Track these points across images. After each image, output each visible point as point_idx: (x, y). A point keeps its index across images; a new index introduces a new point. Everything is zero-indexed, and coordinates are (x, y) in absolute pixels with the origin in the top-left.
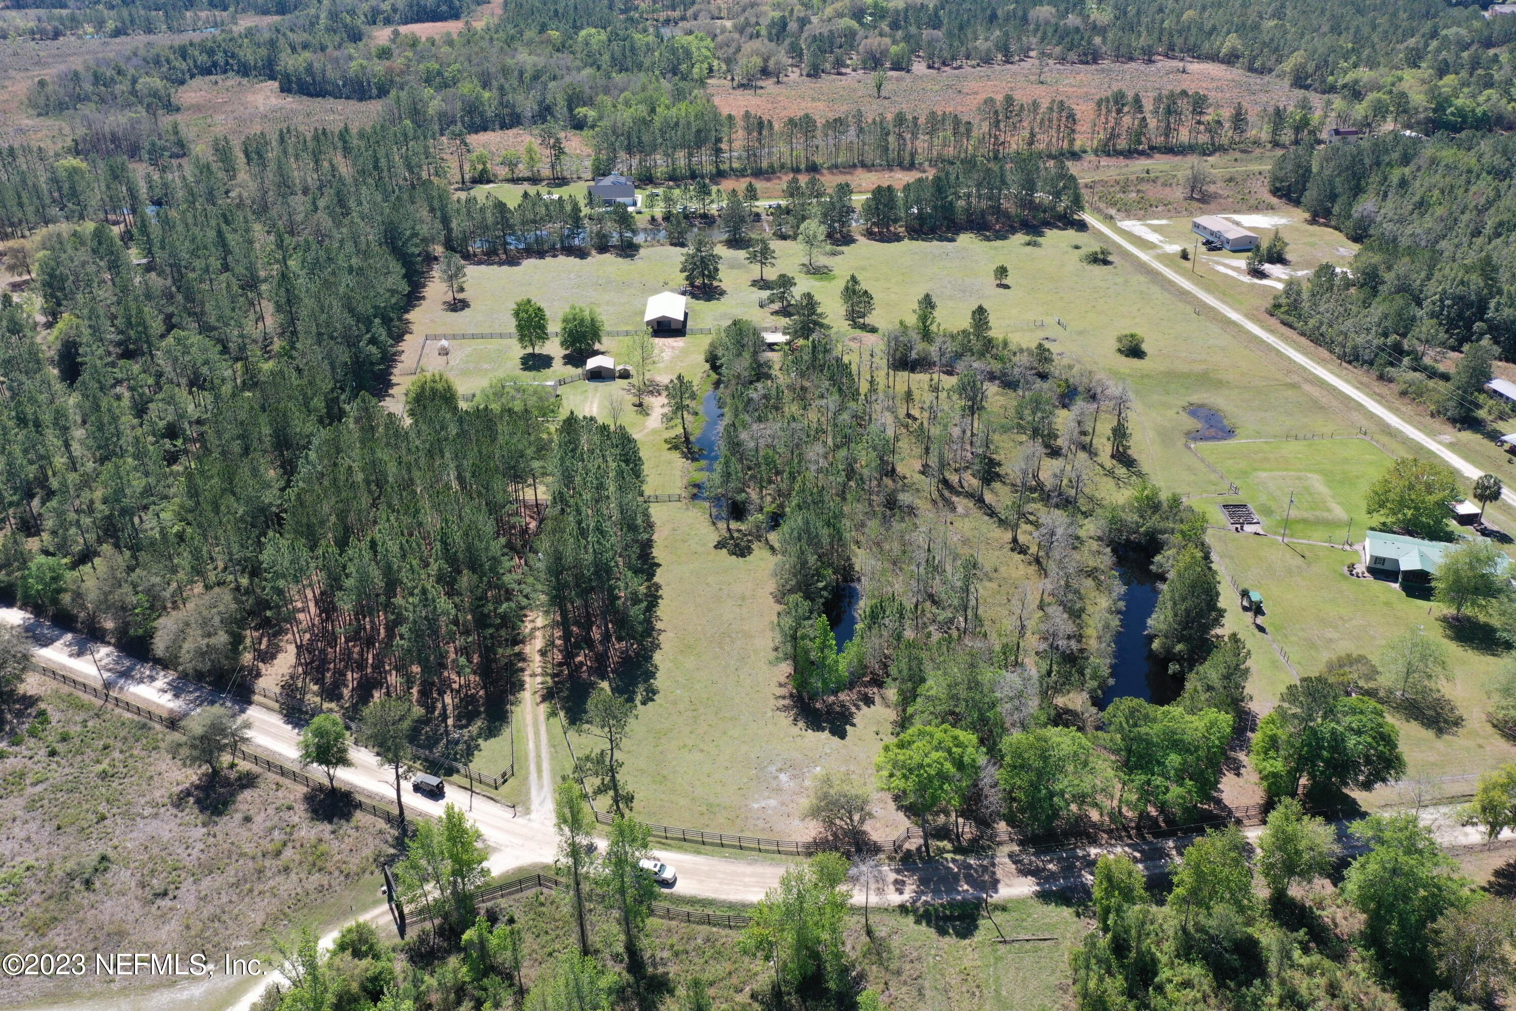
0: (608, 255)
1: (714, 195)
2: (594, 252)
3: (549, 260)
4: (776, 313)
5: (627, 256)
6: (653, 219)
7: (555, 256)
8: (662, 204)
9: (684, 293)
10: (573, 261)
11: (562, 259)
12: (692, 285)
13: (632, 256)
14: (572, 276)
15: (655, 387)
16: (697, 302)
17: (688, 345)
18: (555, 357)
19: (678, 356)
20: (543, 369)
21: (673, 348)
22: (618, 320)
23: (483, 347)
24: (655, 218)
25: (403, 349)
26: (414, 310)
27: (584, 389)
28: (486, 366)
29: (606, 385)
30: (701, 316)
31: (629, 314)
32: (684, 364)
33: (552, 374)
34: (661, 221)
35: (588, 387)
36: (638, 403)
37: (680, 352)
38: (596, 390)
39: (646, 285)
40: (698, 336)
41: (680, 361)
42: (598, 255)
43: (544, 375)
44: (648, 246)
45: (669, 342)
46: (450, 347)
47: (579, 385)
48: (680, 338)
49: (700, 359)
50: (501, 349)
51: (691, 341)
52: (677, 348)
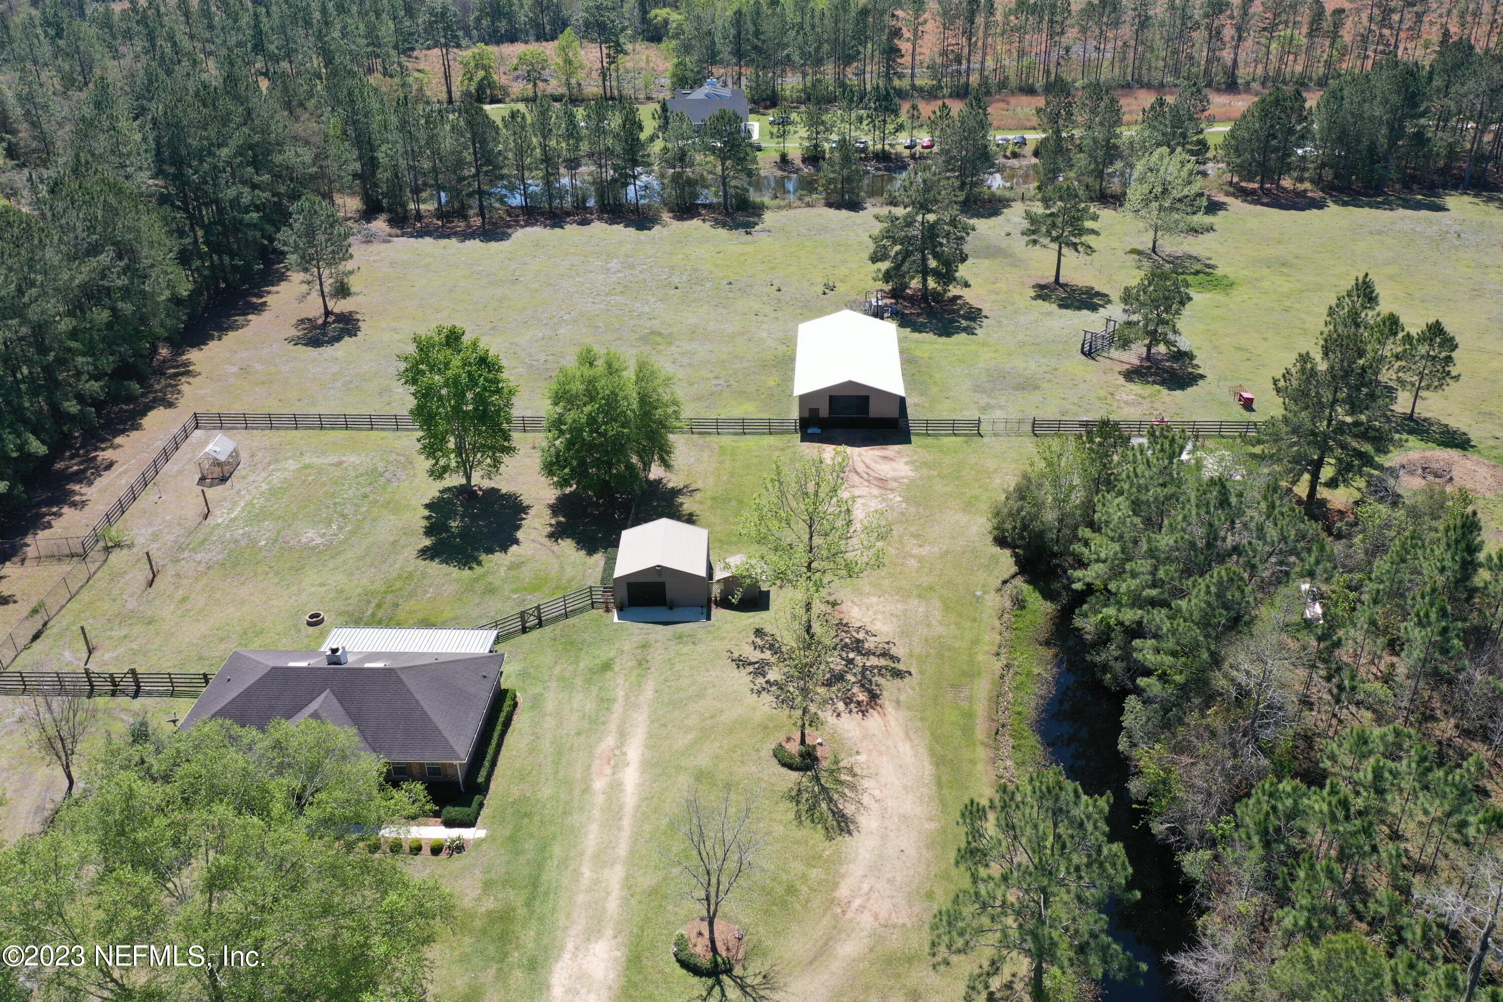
0: (696, 223)
1: (903, 117)
2: (666, 216)
3: (571, 231)
4: (1132, 374)
5: (736, 226)
6: (784, 161)
7: (584, 222)
8: (803, 132)
9: (878, 313)
10: (620, 232)
11: (599, 229)
12: (896, 294)
13: (748, 227)
14: (614, 264)
15: (851, 655)
16: (916, 335)
17: (925, 471)
18: (528, 507)
19: (903, 514)
20: (490, 551)
21: (882, 482)
22: (715, 382)
23: (333, 459)
24: (789, 157)
25: (114, 458)
26: (220, 339)
27: (604, 653)
28: (311, 535)
29: (680, 637)
30: (937, 376)
31: (746, 364)
32: (927, 548)
33: (513, 573)
34: (798, 162)
35: (617, 645)
36: (794, 748)
37: (906, 500)
38: (642, 664)
39: (784, 289)
40: (946, 440)
41: (914, 536)
42: (675, 222)
43: (490, 579)
44: (780, 208)
45: (868, 461)
46: (244, 456)
47: (586, 636)
48: (896, 447)
49: (974, 529)
50: (380, 469)
51: (929, 458)
52: (894, 485)
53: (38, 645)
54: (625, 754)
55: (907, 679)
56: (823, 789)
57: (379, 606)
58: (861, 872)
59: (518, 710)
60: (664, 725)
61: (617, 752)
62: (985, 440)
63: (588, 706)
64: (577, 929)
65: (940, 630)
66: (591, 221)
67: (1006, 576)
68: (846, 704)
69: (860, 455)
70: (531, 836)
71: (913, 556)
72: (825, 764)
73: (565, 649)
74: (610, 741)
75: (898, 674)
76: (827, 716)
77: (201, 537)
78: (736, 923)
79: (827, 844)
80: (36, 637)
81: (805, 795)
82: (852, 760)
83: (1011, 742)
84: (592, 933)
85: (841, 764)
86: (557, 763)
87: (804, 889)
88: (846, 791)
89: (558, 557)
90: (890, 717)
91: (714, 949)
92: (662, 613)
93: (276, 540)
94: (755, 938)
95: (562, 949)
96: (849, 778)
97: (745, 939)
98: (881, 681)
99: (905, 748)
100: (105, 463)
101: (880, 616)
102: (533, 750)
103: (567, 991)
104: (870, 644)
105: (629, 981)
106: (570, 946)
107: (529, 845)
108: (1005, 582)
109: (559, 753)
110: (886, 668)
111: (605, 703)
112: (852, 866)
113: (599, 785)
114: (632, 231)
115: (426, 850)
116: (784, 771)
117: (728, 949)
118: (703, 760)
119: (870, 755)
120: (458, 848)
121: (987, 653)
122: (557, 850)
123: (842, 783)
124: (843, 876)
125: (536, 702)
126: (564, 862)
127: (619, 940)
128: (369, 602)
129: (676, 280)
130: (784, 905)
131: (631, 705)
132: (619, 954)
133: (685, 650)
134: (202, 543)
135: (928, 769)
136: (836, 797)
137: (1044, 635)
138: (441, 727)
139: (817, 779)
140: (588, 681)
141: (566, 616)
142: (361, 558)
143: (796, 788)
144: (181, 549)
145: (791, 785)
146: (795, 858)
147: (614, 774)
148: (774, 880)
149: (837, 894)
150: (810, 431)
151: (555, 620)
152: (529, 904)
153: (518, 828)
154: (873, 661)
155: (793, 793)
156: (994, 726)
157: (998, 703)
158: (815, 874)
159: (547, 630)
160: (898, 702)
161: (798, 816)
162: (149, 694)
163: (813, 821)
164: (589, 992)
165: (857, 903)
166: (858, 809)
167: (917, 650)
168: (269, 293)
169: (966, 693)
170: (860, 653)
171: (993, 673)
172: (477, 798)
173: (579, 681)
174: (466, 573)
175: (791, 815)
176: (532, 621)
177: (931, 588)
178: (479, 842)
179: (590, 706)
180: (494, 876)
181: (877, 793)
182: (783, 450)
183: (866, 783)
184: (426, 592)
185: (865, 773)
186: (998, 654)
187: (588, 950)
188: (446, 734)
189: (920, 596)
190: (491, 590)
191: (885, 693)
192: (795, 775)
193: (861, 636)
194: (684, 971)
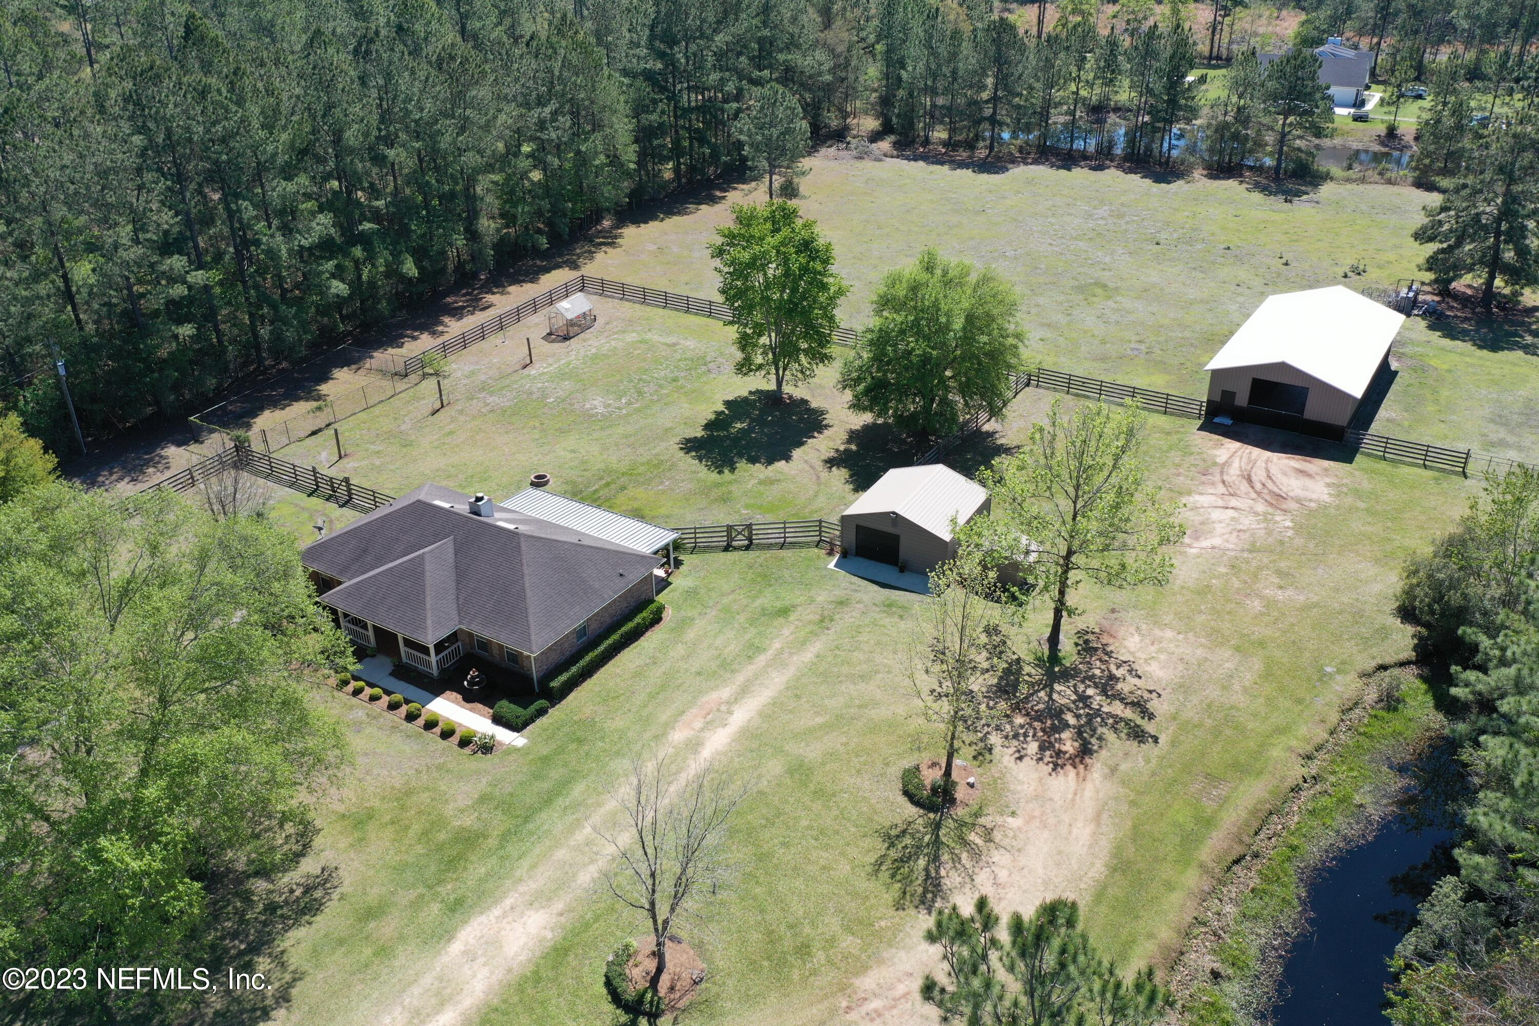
2: (1198, 173)
3: (1080, 175)
5: (1279, 192)
6: (1389, 135)
7: (1099, 168)
10: (1137, 183)
11: (1113, 177)
13: (1293, 195)
15: (1090, 692)
16: (1447, 342)
17: (1349, 501)
18: (827, 426)
19: (1281, 543)
20: (753, 460)
21: (1277, 499)
22: (1137, 346)
23: (670, 340)
24: (1399, 132)
25: (495, 302)
26: (662, 220)
27: (789, 597)
28: (597, 403)
29: (889, 606)
30: (1445, 393)
31: (1187, 334)
32: (1290, 592)
33: (762, 488)
34: (1409, 138)
35: (813, 592)
36: (931, 776)
37: (1298, 528)
38: (824, 621)
39: (1293, 264)
40: (1405, 470)
41: (1279, 573)
42: (1205, 180)
43: (733, 488)
44: (1348, 180)
45: (1274, 470)
46: (600, 321)
47: (786, 573)
48: (1326, 463)
49: (1377, 588)
50: (708, 359)
51: (1366, 485)
52: (1293, 505)
53: (309, 441)
54: (730, 713)
55: (1148, 746)
56: (937, 842)
57: (608, 484)
58: (908, 968)
59: (657, 628)
60: (798, 697)
61: (724, 708)
62: (1468, 482)
63: (732, 647)
64: (530, 886)
65: (1238, 698)
66: (1108, 167)
67: (1388, 660)
68: (1042, 749)
69: (1267, 461)
70: (566, 765)
71: (1262, 598)
72: (960, 812)
73: (753, 581)
74: (725, 693)
75: (1138, 735)
76: (1004, 755)
77: (507, 382)
78: (705, 960)
79: (892, 912)
80: (314, 433)
81: (908, 840)
82: (999, 820)
83: (1255, 882)
84: (538, 900)
85: (982, 821)
86: (652, 696)
87: (821, 956)
88: (964, 856)
89: (819, 484)
90: (1089, 787)
91: (654, 981)
92: (888, 572)
93: (564, 400)
94: (715, 989)
95: (496, 902)
96: (978, 841)
97: (703, 985)
98: (1110, 736)
99: (1083, 832)
100: (486, 305)
101: (1162, 657)
102: (638, 674)
103: (465, 953)
104: (1124, 687)
105: (536, 972)
106: (508, 902)
107: (555, 774)
108: (1383, 668)
109: (663, 687)
110: (1127, 722)
111: (753, 650)
112: (902, 954)
113: (678, 736)
114: (1148, 182)
115: (455, 739)
116: (903, 800)
117: (672, 989)
118: (812, 752)
119: (1027, 822)
120: (487, 748)
121: (1291, 749)
122: (578, 790)
123: (964, 843)
124: (881, 962)
125: (683, 624)
126: (576, 806)
127: (563, 919)
128: (601, 478)
129: (1162, 237)
130: (780, 964)
131: (778, 662)
132: (549, 935)
133: (887, 621)
134: (502, 388)
135: (1098, 870)
136: (945, 857)
137: (1404, 755)
138: (531, 610)
139: (937, 826)
140: (752, 622)
141: (782, 546)
142: (626, 437)
143: (902, 827)
144: (482, 389)
145: (899, 821)
146: (839, 911)
147: (702, 730)
148: (791, 927)
149: (857, 982)
150: (1216, 420)
151: (769, 547)
152: (505, 837)
153: (560, 750)
154: (1117, 708)
155: (893, 832)
156: (1238, 850)
157: (1264, 822)
158: (849, 943)
159: (751, 554)
160: (1114, 770)
161: (879, 863)
162: (355, 507)
163: (893, 876)
164: (485, 965)
165: (875, 1004)
166: (962, 885)
167: (1189, 714)
168: (735, 189)
169: (1223, 790)
170: (1104, 692)
171: (1283, 779)
172: (541, 703)
173: (742, 618)
174: (714, 476)
175: (872, 858)
176: (740, 541)
177: (1262, 644)
178: (512, 750)
179: (733, 648)
180: (497, 792)
181: (1003, 875)
182: (1169, 433)
183: (997, 856)
184: (662, 483)
185: (1005, 842)
186: (1309, 757)
187: (522, 914)
188: (532, 619)
189: (1237, 649)
190: (725, 499)
191: (1104, 753)
192: (912, 811)
193: (1119, 673)
194: (604, 991)
